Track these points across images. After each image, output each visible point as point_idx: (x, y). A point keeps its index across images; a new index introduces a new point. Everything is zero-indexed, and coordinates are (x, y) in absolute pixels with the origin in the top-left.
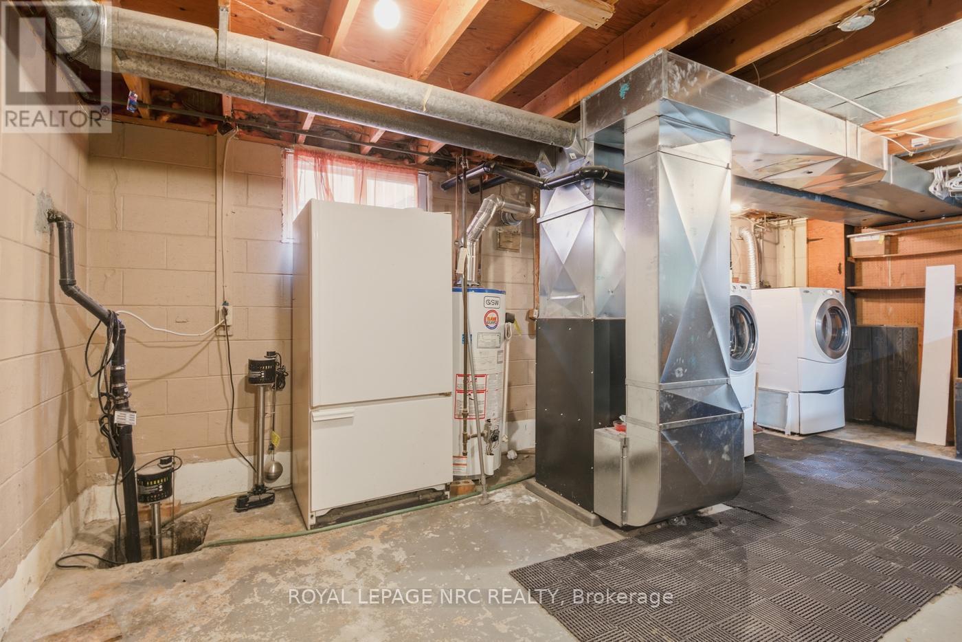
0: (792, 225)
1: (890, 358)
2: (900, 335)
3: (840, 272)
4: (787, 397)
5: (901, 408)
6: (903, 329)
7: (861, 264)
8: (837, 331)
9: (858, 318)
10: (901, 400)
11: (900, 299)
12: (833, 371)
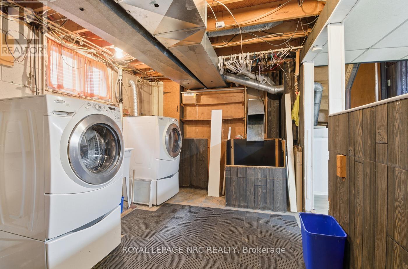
0: (157, 85)
1: (197, 154)
2: (201, 143)
3: (178, 111)
4: (150, 184)
5: (201, 178)
6: (202, 140)
7: (186, 108)
8: (176, 141)
9: (185, 135)
10: (201, 175)
11: (200, 126)
12: (174, 164)
